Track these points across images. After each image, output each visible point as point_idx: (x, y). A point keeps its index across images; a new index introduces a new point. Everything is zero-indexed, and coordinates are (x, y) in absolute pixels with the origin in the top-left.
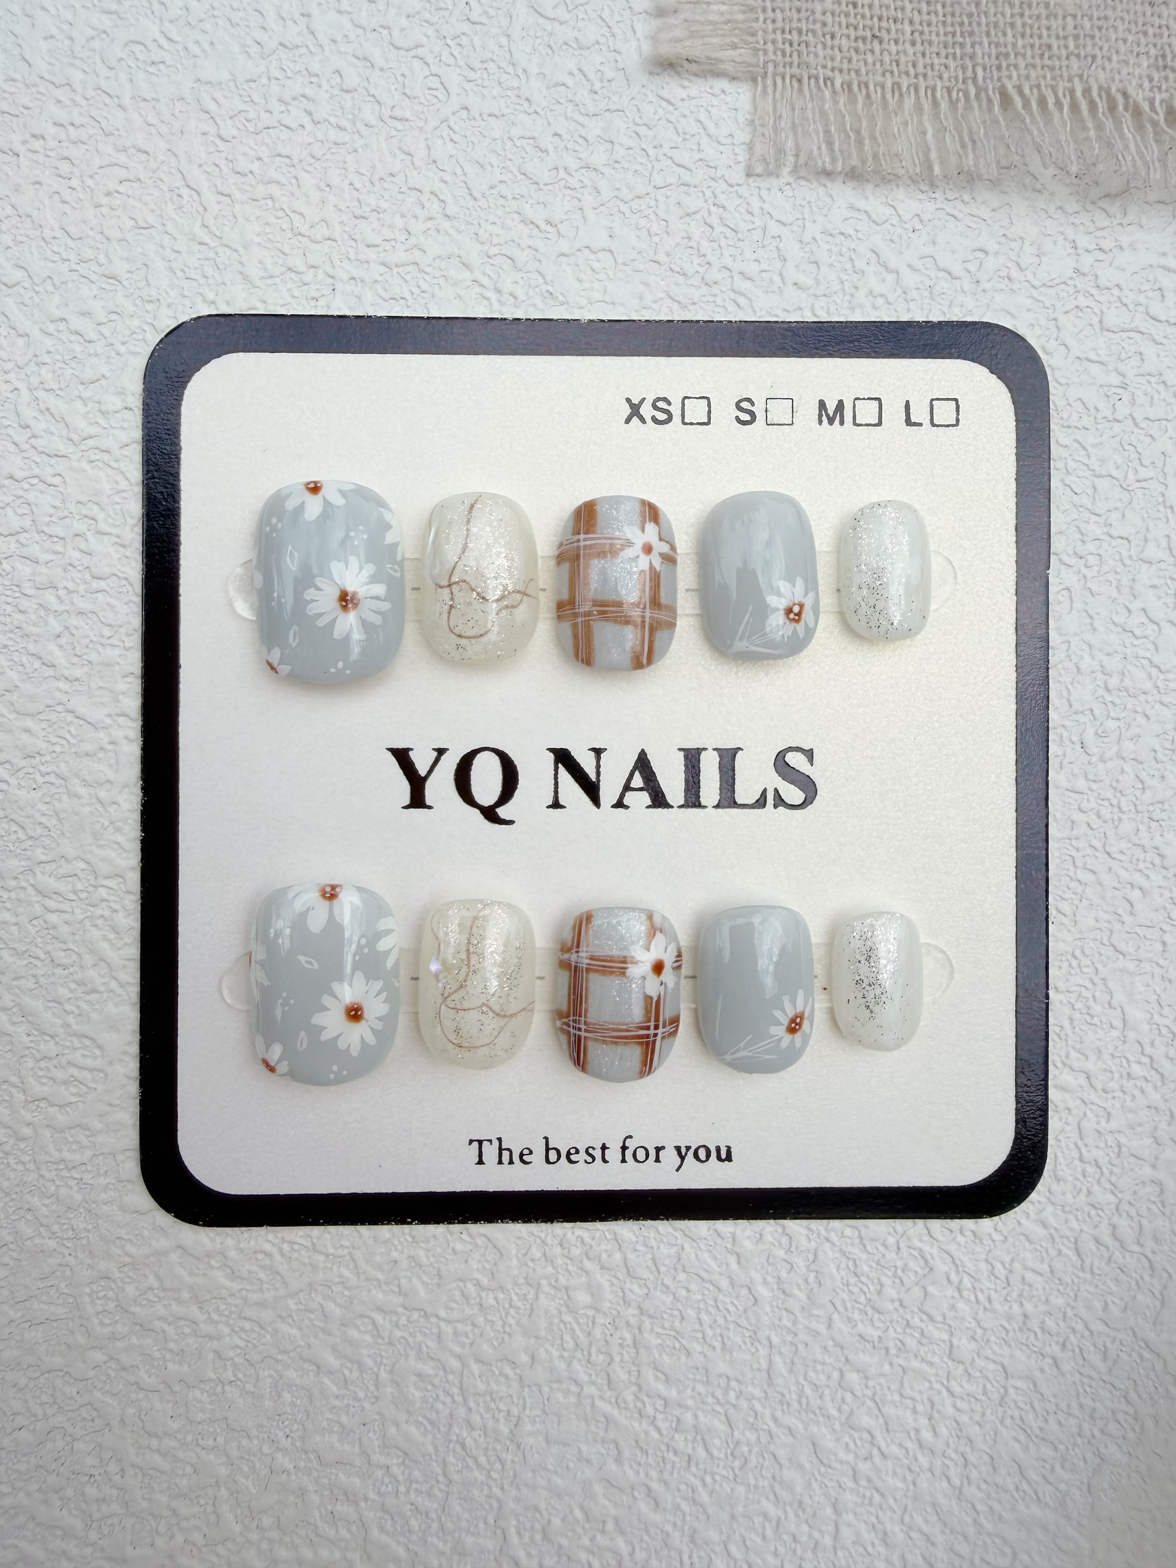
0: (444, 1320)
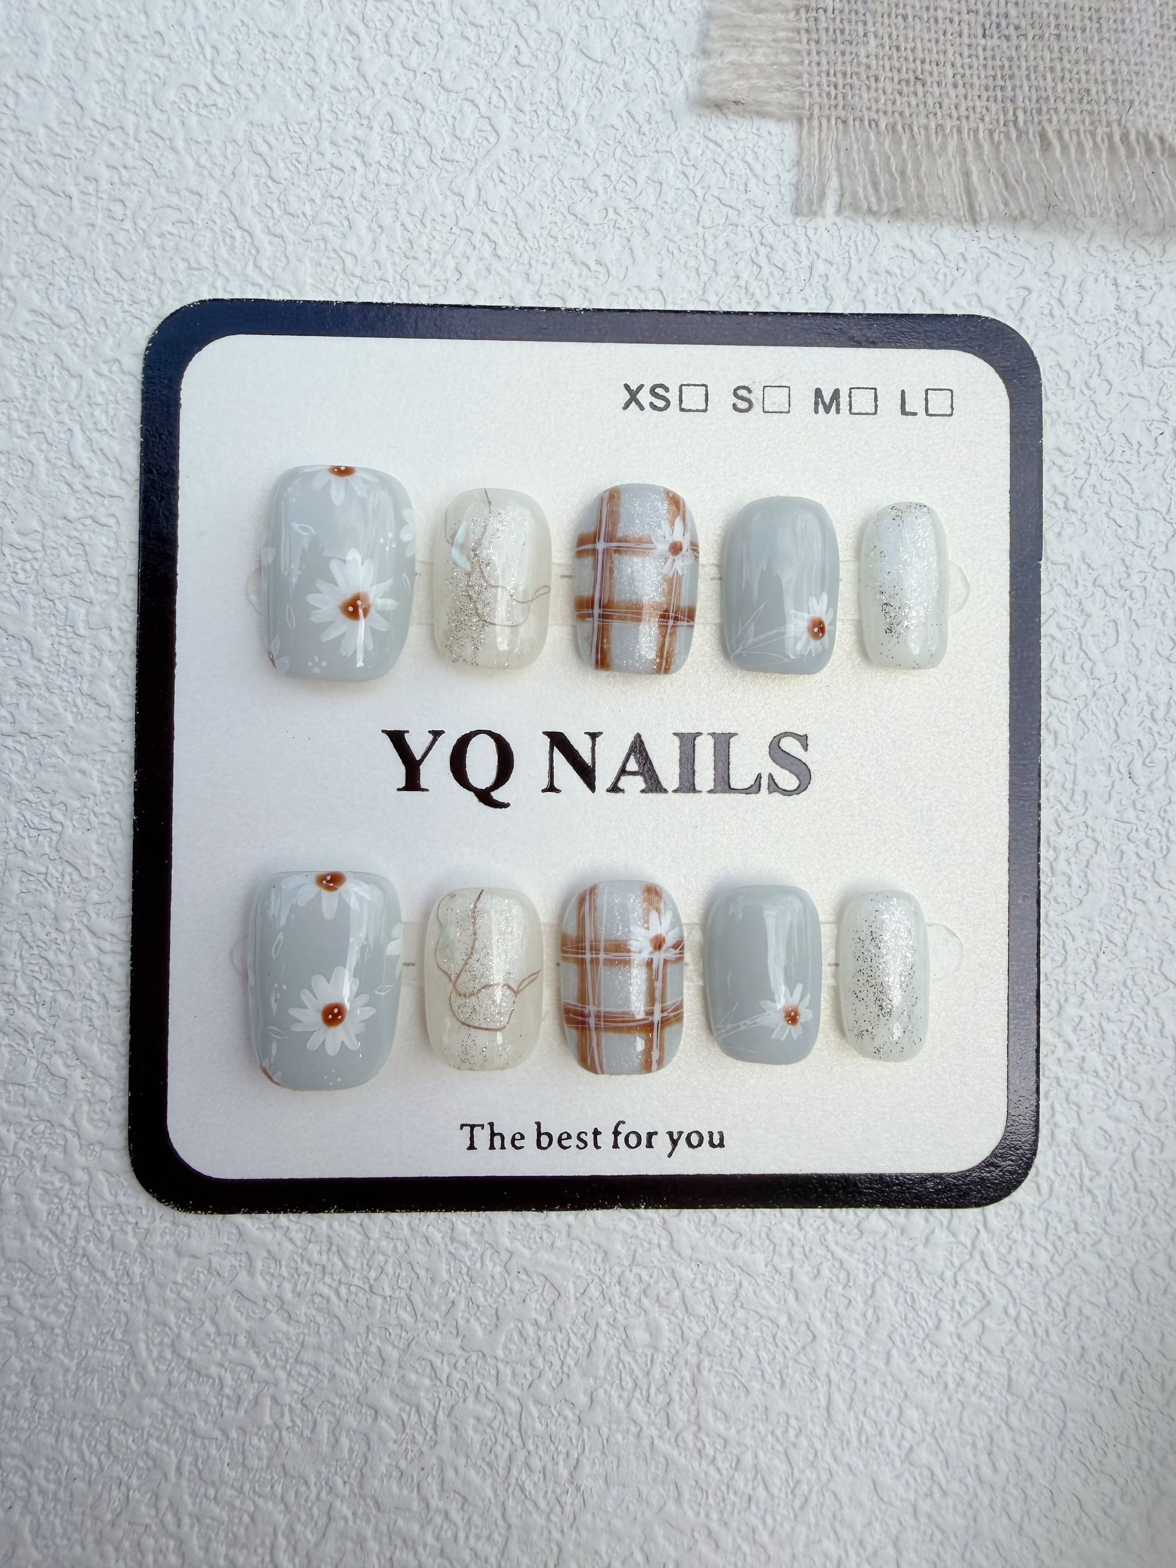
0: (502, 1361)
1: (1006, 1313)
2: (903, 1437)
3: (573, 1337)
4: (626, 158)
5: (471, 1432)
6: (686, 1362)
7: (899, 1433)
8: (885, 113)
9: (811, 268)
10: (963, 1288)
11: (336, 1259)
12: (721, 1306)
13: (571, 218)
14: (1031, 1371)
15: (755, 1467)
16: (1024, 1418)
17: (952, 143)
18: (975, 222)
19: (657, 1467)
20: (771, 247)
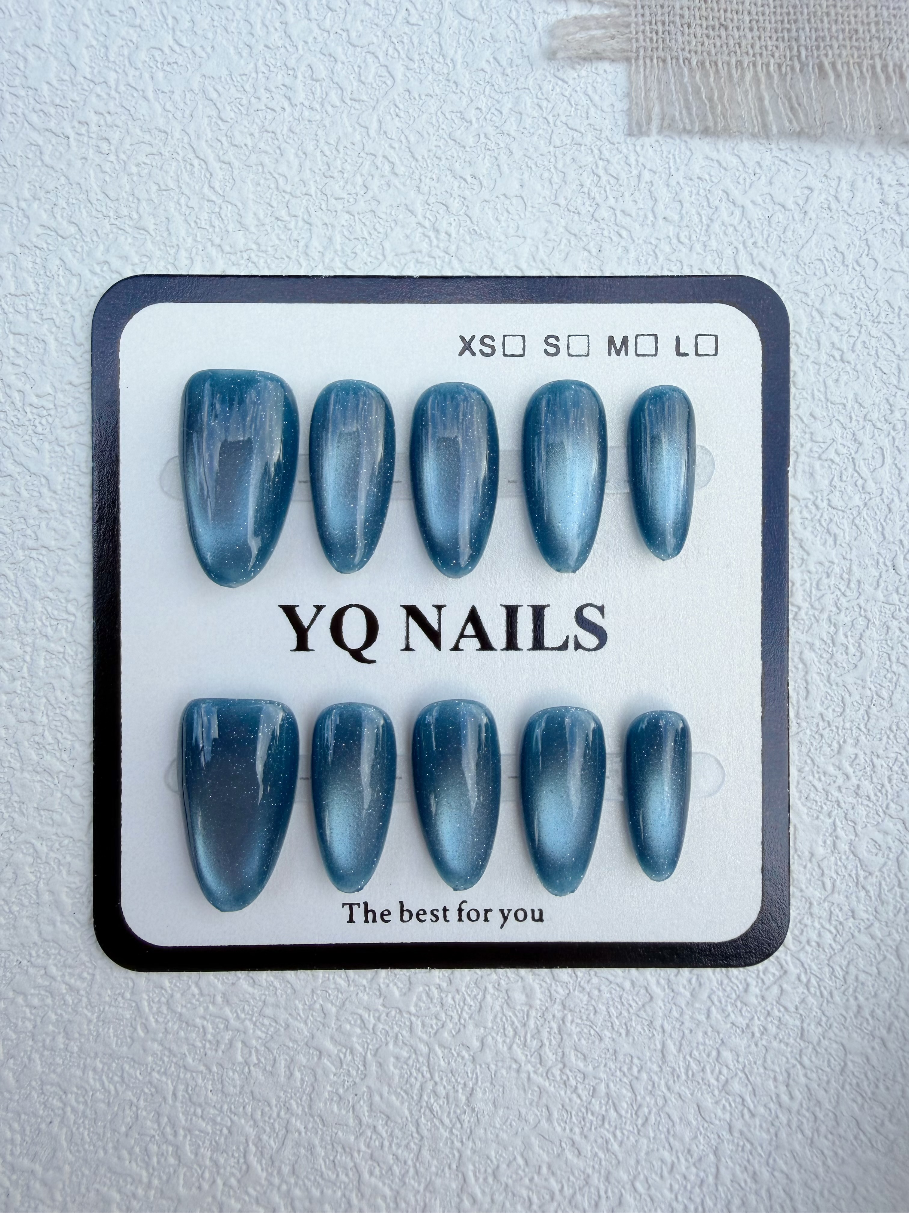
1: (799, 980)
3: (468, 998)
4: (493, 94)
5: (392, 1068)
6: (554, 1016)
7: (717, 1070)
8: (696, 52)
9: (639, 176)
13: (451, 143)
14: (819, 1024)
15: (608, 1095)
16: (813, 1059)
17: (749, 76)
18: (768, 137)
19: (532, 1094)
20: (608, 161)
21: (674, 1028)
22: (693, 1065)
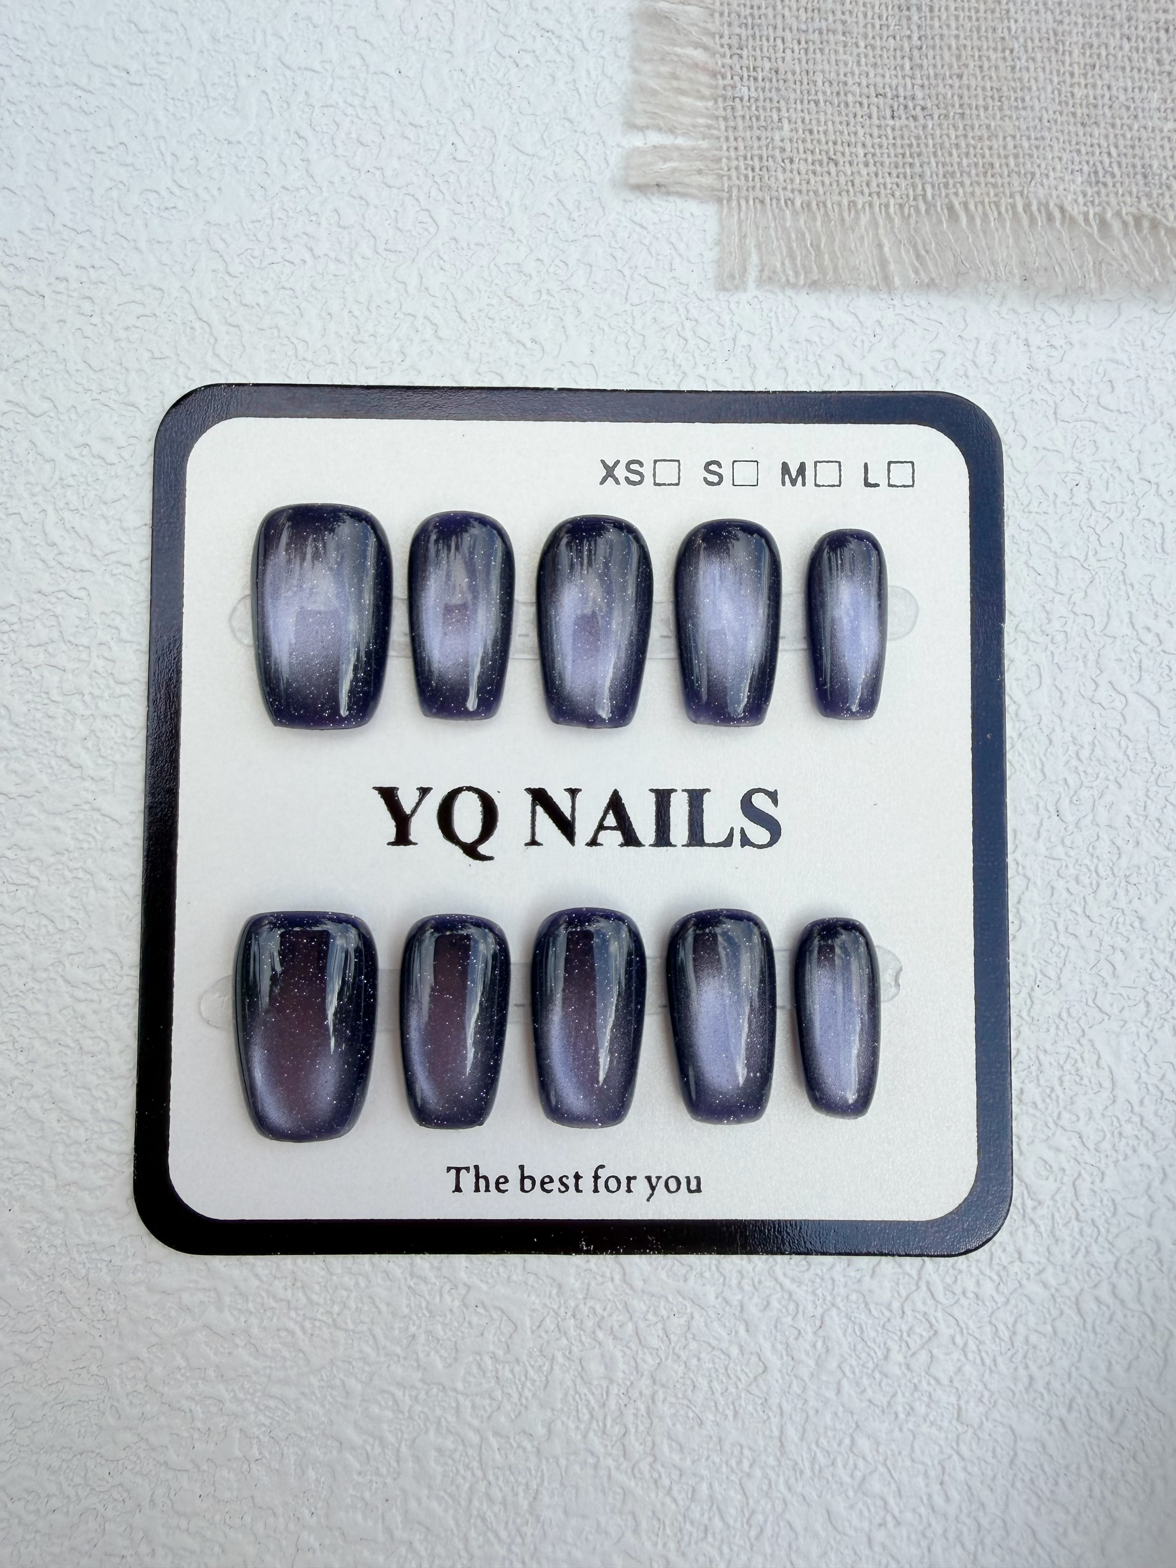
0: (462, 1393)
1: (954, 1343)
2: (855, 1467)
3: (531, 1372)
4: (557, 243)
5: (433, 1464)
6: (641, 1393)
7: (851, 1462)
8: (800, 192)
9: (734, 340)
10: (910, 1319)
11: (300, 1294)
12: (673, 1338)
13: (507, 300)
14: (980, 1400)
15: (711, 1498)
16: (974, 1447)
17: (864, 219)
18: (889, 291)
19: (614, 1498)
20: (696, 320)
21: (795, 1408)
22: (821, 1458)
